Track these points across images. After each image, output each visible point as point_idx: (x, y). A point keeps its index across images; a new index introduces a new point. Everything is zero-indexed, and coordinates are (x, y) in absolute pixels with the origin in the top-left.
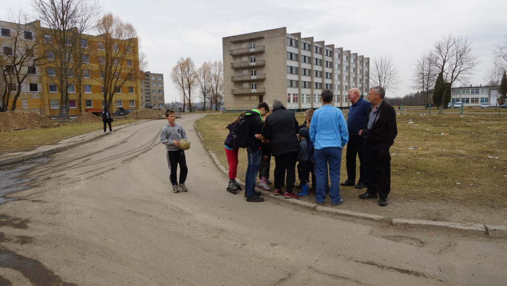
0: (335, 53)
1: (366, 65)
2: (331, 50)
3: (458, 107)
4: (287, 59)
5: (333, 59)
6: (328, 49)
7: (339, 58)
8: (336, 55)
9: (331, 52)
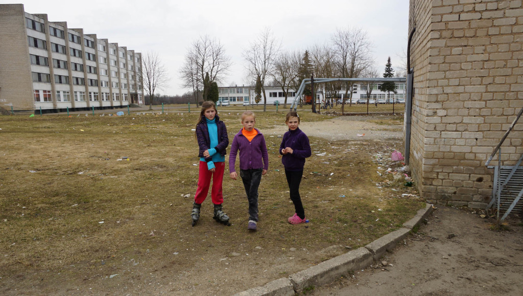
0: (98, 45)
1: (138, 61)
2: (93, 40)
3: (225, 105)
4: (30, 45)
5: (96, 51)
6: (89, 38)
7: (104, 50)
8: (100, 47)
9: (92, 42)
